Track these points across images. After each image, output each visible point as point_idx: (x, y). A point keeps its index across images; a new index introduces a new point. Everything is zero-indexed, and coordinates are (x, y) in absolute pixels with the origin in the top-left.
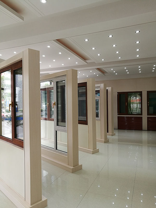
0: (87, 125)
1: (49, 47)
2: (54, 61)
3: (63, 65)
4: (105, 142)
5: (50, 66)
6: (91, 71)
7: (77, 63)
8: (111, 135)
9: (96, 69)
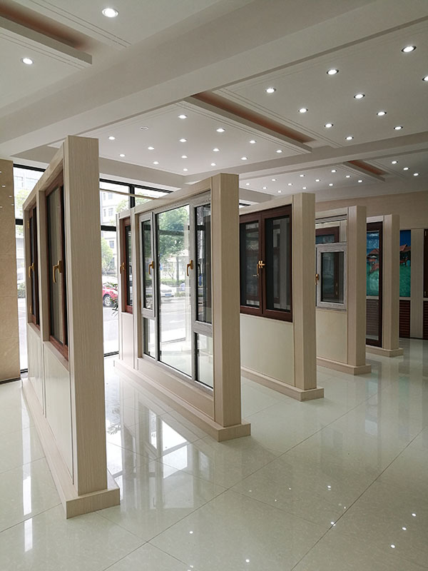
0: (292, 322)
1: (183, 117)
2: (216, 150)
3: (244, 159)
4: (358, 373)
5: (213, 164)
6: (334, 171)
7: (279, 151)
8: (389, 354)
9: (344, 163)
